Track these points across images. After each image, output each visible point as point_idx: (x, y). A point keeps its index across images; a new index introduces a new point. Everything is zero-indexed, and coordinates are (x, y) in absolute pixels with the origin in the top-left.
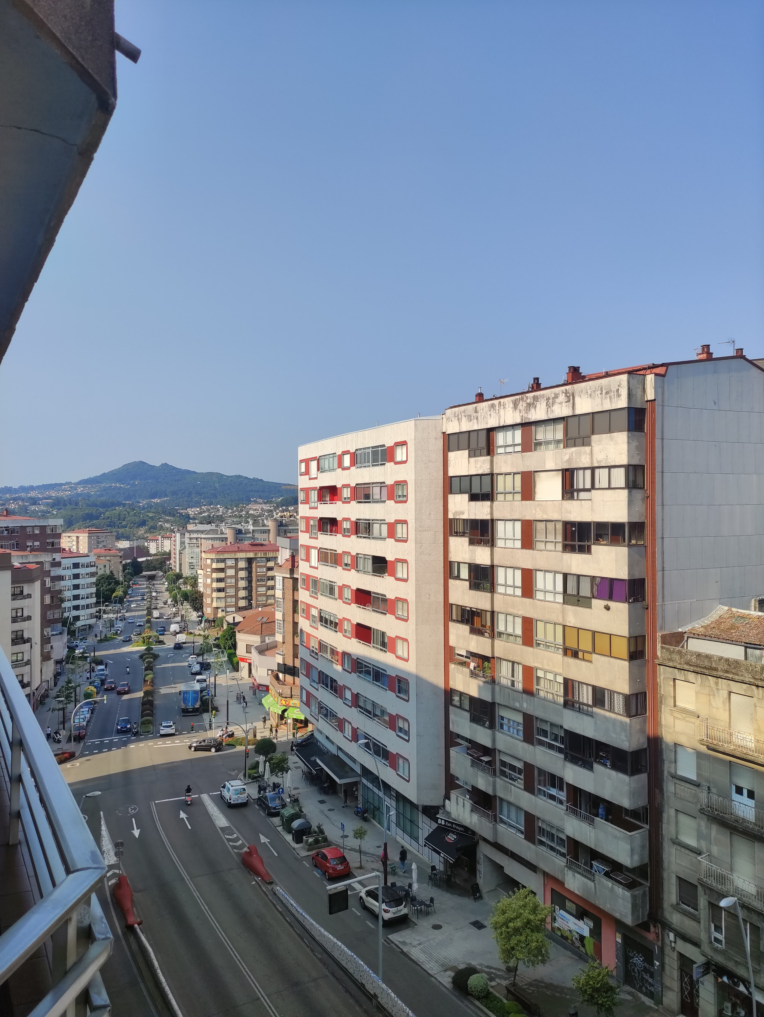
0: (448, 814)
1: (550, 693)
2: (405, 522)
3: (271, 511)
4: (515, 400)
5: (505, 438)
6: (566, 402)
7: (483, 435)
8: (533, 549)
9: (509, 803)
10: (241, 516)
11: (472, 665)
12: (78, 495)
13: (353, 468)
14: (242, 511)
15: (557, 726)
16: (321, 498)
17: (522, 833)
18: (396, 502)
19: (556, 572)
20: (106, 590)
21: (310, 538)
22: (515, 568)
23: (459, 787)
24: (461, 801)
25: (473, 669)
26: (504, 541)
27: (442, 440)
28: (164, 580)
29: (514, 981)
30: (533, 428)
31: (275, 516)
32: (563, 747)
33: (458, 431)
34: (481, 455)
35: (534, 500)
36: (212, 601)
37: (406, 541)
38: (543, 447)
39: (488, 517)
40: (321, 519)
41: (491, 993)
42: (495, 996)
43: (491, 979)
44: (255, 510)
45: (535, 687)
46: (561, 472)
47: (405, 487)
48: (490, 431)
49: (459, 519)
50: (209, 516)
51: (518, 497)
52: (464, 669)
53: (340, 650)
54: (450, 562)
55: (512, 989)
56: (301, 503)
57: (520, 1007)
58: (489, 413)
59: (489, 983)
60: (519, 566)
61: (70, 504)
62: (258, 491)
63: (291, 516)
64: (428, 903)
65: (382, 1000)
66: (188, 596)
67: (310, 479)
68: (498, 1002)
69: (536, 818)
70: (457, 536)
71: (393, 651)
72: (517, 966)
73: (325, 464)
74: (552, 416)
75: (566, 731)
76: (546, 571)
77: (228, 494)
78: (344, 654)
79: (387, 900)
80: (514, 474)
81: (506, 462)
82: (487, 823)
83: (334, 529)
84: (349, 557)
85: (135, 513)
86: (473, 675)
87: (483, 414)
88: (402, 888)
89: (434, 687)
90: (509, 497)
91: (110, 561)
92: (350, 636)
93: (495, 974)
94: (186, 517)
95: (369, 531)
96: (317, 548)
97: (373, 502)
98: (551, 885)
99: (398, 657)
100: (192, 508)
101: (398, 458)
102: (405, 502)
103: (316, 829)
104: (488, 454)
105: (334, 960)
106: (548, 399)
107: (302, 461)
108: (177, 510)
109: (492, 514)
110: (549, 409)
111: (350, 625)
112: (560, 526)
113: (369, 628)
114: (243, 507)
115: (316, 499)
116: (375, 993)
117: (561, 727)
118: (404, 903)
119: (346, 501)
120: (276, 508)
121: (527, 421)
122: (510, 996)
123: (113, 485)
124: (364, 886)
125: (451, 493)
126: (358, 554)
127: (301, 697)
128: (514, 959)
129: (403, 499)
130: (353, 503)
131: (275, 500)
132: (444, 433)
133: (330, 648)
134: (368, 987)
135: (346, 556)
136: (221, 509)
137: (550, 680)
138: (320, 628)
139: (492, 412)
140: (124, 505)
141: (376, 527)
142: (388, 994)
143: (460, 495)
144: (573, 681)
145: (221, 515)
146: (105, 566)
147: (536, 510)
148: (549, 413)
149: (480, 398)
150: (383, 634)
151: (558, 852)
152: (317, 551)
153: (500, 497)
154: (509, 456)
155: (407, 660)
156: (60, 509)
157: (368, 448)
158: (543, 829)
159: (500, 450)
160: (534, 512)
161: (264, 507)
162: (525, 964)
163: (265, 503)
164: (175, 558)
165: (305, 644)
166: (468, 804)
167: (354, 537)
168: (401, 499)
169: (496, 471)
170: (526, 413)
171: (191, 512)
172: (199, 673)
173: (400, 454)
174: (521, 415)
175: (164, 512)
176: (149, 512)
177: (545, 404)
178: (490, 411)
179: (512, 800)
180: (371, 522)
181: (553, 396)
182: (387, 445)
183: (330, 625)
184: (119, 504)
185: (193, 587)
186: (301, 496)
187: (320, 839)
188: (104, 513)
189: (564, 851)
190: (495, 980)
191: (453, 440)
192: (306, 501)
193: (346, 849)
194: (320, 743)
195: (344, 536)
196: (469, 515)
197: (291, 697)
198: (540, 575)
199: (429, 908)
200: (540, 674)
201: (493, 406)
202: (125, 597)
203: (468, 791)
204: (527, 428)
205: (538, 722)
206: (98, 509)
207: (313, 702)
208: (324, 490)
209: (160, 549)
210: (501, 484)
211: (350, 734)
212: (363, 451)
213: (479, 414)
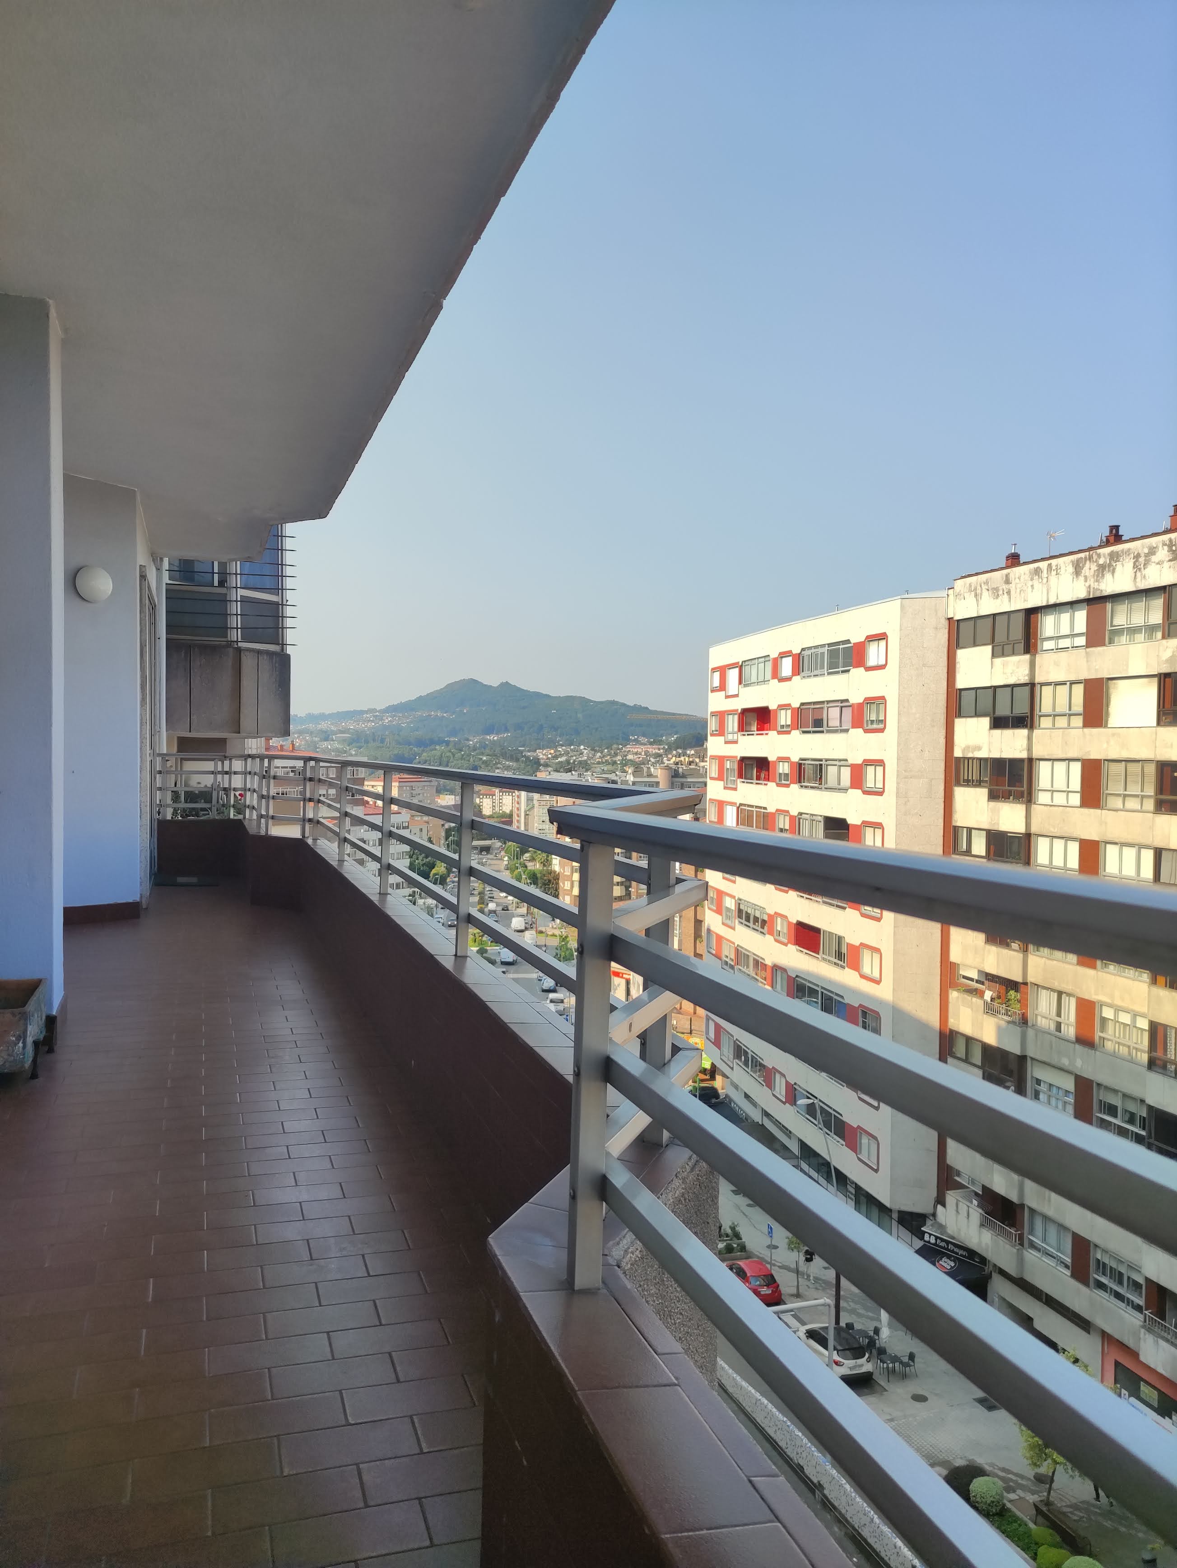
0: (942, 1227)
1: (1124, 1045)
2: (880, 763)
3: (660, 755)
4: (1078, 561)
5: (1057, 625)
6: (1170, 561)
7: (1020, 619)
8: (1102, 809)
9: (1046, 1218)
10: (614, 763)
11: (988, 995)
12: (385, 727)
13: (796, 679)
14: (616, 755)
15: (1134, 1099)
16: (743, 727)
17: (1067, 1267)
18: (866, 731)
19: (1141, 847)
20: (423, 865)
21: (725, 788)
22: (1067, 839)
23: (960, 1186)
24: (963, 1207)
25: (989, 1000)
26: (1049, 794)
27: (947, 631)
28: (503, 853)
29: (1048, 1498)
30: (1109, 606)
31: (666, 762)
32: (1143, 1133)
33: (975, 615)
34: (1013, 653)
35: (1106, 726)
36: (572, 886)
37: (880, 793)
38: (1124, 639)
39: (1024, 755)
40: (743, 759)
41: (1009, 1510)
42: (1015, 1516)
43: (1009, 1489)
44: (636, 754)
45: (1098, 1034)
46: (1156, 680)
47: (882, 706)
48: (1031, 614)
49: (973, 759)
50: (568, 762)
51: (1078, 721)
52: (974, 999)
53: (769, 962)
54: (955, 827)
55: (1044, 1509)
56: (712, 735)
57: (1058, 1539)
58: (1030, 583)
59: (1005, 1494)
60: (1075, 835)
61: (374, 740)
62: (641, 726)
63: (690, 763)
64: (906, 1359)
65: (831, 1493)
66: (537, 878)
67: (727, 697)
68: (1020, 1525)
69: (1092, 1246)
70: (968, 786)
71: (856, 966)
72: (1053, 1473)
73: (752, 673)
74: (1143, 585)
75: (1150, 1108)
76: (1123, 845)
77: (597, 729)
78: (776, 968)
79: (839, 1348)
80: (1072, 683)
81: (1057, 664)
82: (1008, 1246)
83: (763, 775)
84: (787, 819)
85: (463, 755)
86: (989, 1009)
87: (1019, 586)
88: (864, 1334)
89: (923, 1026)
90: (1062, 722)
91: (428, 823)
92: (785, 941)
93: (1016, 1482)
94: (535, 763)
95: (821, 778)
96: (735, 804)
97: (829, 732)
98: (1115, 1355)
99: (863, 976)
100: (543, 749)
101: (872, 661)
102: (882, 731)
103: (729, 1231)
104: (1027, 650)
105: (755, 1425)
106: (1137, 557)
107: (714, 670)
108: (522, 752)
109: (1030, 749)
110: (1138, 574)
111: (785, 924)
112: (1151, 770)
113: (817, 931)
114: (619, 749)
115: (736, 729)
116: (819, 1482)
117: (1142, 1101)
118: (867, 1355)
119: (784, 731)
120: (668, 751)
121: (1098, 594)
122: (1040, 1519)
123: (433, 713)
124: (803, 1323)
125: (960, 715)
126: (801, 814)
127: (707, 1033)
128: (1049, 1461)
129: (879, 726)
130: (796, 733)
131: (667, 740)
132: (950, 620)
133: (754, 959)
134: (809, 1471)
135: (782, 817)
136: (585, 752)
137: (1125, 1025)
138: (738, 927)
139: (1036, 582)
140: (448, 743)
141: (832, 771)
142: (841, 1486)
143: (975, 720)
144: (1165, 1027)
145: (586, 761)
146: (421, 830)
147: (1108, 742)
148: (1138, 580)
149: (1014, 560)
150: (840, 939)
151: (1129, 1302)
152: (735, 809)
153: (1045, 722)
154: (1063, 655)
155: (878, 982)
156: (360, 748)
157: (823, 646)
158: (1104, 1264)
159: (1047, 645)
160: (1105, 745)
161: (650, 750)
162: (1068, 1473)
163: (651, 744)
164: (518, 821)
165: (714, 952)
166: (976, 1214)
167: (795, 787)
168: (875, 726)
169: (1038, 679)
170: (1097, 581)
171: (542, 755)
172: (554, 991)
173: (874, 653)
174: (1087, 584)
175: (504, 755)
176: (483, 754)
177: (1131, 564)
178: (1032, 579)
179: (1050, 1213)
180: (823, 763)
181: (1146, 551)
182: (854, 640)
183: (754, 924)
184: (441, 742)
185: (544, 865)
186: (712, 725)
187: (735, 1246)
188: (420, 755)
189: (1141, 1302)
190: (1014, 1492)
191: (966, 631)
192: (721, 732)
193: (774, 1265)
194: (735, 1103)
195: (778, 785)
196: (990, 751)
197: (691, 1033)
198: (1111, 852)
199: (908, 1369)
200: (1108, 1013)
201: (1037, 571)
202: (449, 876)
203: (976, 1194)
204: (1098, 606)
205: (1101, 1091)
206: (411, 749)
207: (724, 1039)
208: (748, 714)
209: (497, 809)
210: (1046, 700)
211: (784, 1093)
212: (813, 650)
213: (1012, 587)
